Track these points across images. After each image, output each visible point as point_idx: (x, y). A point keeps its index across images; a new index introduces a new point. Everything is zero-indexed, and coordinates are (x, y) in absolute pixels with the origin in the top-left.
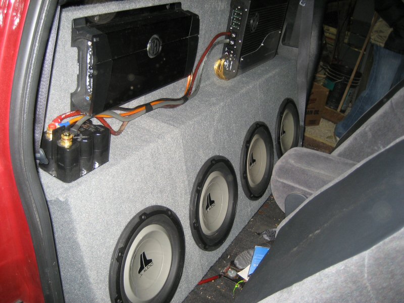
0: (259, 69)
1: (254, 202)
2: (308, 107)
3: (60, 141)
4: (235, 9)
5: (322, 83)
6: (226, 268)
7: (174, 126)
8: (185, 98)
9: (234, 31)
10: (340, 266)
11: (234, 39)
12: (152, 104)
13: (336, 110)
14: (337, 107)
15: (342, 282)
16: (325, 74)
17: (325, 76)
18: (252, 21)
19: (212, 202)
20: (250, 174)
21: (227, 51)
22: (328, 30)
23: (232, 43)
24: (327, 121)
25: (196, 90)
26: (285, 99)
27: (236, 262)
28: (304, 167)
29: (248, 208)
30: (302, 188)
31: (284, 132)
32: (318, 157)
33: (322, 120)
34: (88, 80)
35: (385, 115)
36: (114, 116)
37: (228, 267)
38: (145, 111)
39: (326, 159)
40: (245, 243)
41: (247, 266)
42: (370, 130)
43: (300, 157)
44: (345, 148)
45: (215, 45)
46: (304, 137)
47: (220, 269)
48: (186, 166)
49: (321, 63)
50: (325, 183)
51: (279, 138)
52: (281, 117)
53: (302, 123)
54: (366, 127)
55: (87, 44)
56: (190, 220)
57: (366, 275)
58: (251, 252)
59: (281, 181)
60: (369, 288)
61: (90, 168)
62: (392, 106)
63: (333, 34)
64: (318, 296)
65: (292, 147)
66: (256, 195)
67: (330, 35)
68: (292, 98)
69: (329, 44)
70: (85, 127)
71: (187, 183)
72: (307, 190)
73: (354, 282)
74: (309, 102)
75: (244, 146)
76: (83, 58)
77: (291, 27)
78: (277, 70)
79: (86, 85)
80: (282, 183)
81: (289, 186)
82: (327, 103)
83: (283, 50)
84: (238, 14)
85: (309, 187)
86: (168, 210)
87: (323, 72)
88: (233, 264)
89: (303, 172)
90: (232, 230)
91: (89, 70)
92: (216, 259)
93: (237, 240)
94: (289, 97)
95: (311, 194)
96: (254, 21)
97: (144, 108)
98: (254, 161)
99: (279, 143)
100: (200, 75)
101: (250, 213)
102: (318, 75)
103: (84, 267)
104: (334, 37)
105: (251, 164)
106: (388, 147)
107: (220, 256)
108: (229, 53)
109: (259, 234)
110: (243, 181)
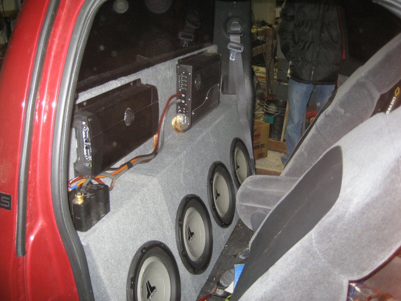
0: (208, 118)
1: (226, 229)
2: (254, 142)
3: (74, 200)
4: (180, 74)
5: (262, 119)
6: (214, 289)
7: (152, 176)
8: (155, 153)
9: (183, 92)
10: (298, 245)
11: (184, 99)
12: (131, 162)
13: (280, 140)
14: (280, 138)
15: (300, 255)
16: (263, 111)
17: (264, 112)
18: (195, 82)
19: (192, 234)
20: (218, 207)
21: (180, 109)
22: (258, 70)
23: (183, 102)
24: (273, 152)
25: (162, 145)
26: (234, 140)
27: (221, 282)
28: (260, 189)
29: (222, 235)
30: (261, 206)
31: (238, 167)
32: (270, 180)
33: (269, 152)
34: (85, 150)
35: (314, 137)
36: (107, 175)
37: (215, 288)
38: (127, 168)
39: (277, 180)
40: (225, 264)
41: (230, 283)
42: (305, 150)
43: (255, 183)
44: (290, 169)
45: (170, 106)
46: (256, 169)
47: (209, 291)
48: (167, 206)
49: (258, 101)
50: (279, 198)
51: (235, 173)
52: (234, 155)
53: (252, 157)
54: (302, 149)
55: (82, 124)
56: (178, 249)
57: (314, 245)
58: (232, 271)
59: (245, 204)
60: (318, 253)
61: (99, 219)
62: (317, 128)
63: (263, 73)
64: (287, 269)
65: (247, 177)
66: (227, 223)
67: (261, 74)
68: (239, 137)
69: (261, 83)
70: (89, 187)
71: (170, 219)
72: (267, 207)
73: (308, 252)
74: (254, 138)
75: (209, 184)
76: (79, 135)
77: (227, 78)
78: (222, 117)
79: (84, 155)
80: (246, 206)
81: (252, 207)
82: (270, 136)
83: (224, 98)
84: (184, 78)
85: (268, 205)
86: (161, 243)
87: (261, 108)
88: (219, 284)
89: (260, 193)
90: (213, 254)
91: (85, 143)
92: (205, 281)
93: (218, 264)
94: (236, 137)
95: (270, 210)
96: (197, 81)
97: (126, 166)
98: (218, 195)
99: (236, 176)
100: (162, 132)
101: (224, 239)
102: (256, 113)
103: (108, 296)
104: (264, 76)
105: (216, 198)
106: (318, 160)
107: (207, 278)
108: (182, 110)
109: (235, 256)
110: (214, 212)
